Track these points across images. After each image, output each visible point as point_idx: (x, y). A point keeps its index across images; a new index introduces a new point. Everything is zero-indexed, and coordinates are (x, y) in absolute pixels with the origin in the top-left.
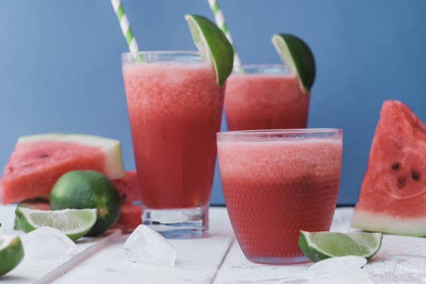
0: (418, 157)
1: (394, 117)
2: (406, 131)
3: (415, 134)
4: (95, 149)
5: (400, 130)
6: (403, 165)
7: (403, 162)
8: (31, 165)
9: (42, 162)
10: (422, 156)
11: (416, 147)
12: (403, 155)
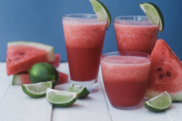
0: (171, 66)
1: (162, 47)
2: (167, 54)
3: (171, 56)
4: (43, 51)
5: (164, 53)
6: (163, 69)
7: (163, 67)
8: (18, 59)
9: (22, 57)
10: (173, 66)
11: (171, 62)
12: (164, 65)
